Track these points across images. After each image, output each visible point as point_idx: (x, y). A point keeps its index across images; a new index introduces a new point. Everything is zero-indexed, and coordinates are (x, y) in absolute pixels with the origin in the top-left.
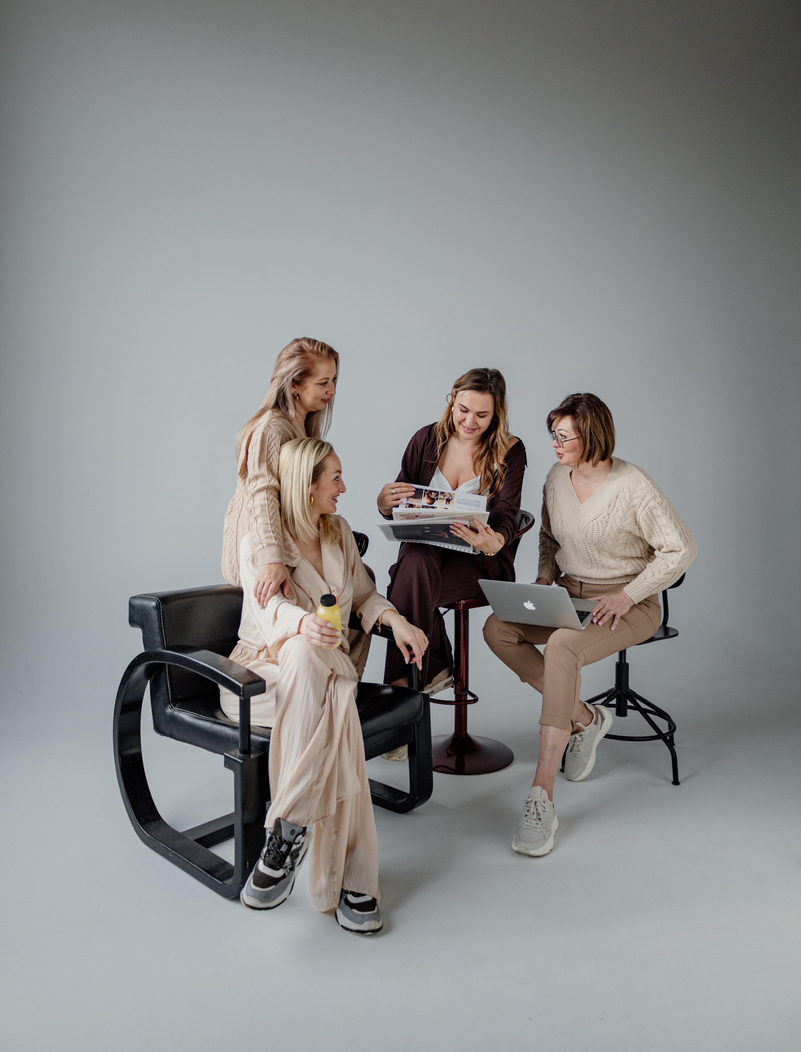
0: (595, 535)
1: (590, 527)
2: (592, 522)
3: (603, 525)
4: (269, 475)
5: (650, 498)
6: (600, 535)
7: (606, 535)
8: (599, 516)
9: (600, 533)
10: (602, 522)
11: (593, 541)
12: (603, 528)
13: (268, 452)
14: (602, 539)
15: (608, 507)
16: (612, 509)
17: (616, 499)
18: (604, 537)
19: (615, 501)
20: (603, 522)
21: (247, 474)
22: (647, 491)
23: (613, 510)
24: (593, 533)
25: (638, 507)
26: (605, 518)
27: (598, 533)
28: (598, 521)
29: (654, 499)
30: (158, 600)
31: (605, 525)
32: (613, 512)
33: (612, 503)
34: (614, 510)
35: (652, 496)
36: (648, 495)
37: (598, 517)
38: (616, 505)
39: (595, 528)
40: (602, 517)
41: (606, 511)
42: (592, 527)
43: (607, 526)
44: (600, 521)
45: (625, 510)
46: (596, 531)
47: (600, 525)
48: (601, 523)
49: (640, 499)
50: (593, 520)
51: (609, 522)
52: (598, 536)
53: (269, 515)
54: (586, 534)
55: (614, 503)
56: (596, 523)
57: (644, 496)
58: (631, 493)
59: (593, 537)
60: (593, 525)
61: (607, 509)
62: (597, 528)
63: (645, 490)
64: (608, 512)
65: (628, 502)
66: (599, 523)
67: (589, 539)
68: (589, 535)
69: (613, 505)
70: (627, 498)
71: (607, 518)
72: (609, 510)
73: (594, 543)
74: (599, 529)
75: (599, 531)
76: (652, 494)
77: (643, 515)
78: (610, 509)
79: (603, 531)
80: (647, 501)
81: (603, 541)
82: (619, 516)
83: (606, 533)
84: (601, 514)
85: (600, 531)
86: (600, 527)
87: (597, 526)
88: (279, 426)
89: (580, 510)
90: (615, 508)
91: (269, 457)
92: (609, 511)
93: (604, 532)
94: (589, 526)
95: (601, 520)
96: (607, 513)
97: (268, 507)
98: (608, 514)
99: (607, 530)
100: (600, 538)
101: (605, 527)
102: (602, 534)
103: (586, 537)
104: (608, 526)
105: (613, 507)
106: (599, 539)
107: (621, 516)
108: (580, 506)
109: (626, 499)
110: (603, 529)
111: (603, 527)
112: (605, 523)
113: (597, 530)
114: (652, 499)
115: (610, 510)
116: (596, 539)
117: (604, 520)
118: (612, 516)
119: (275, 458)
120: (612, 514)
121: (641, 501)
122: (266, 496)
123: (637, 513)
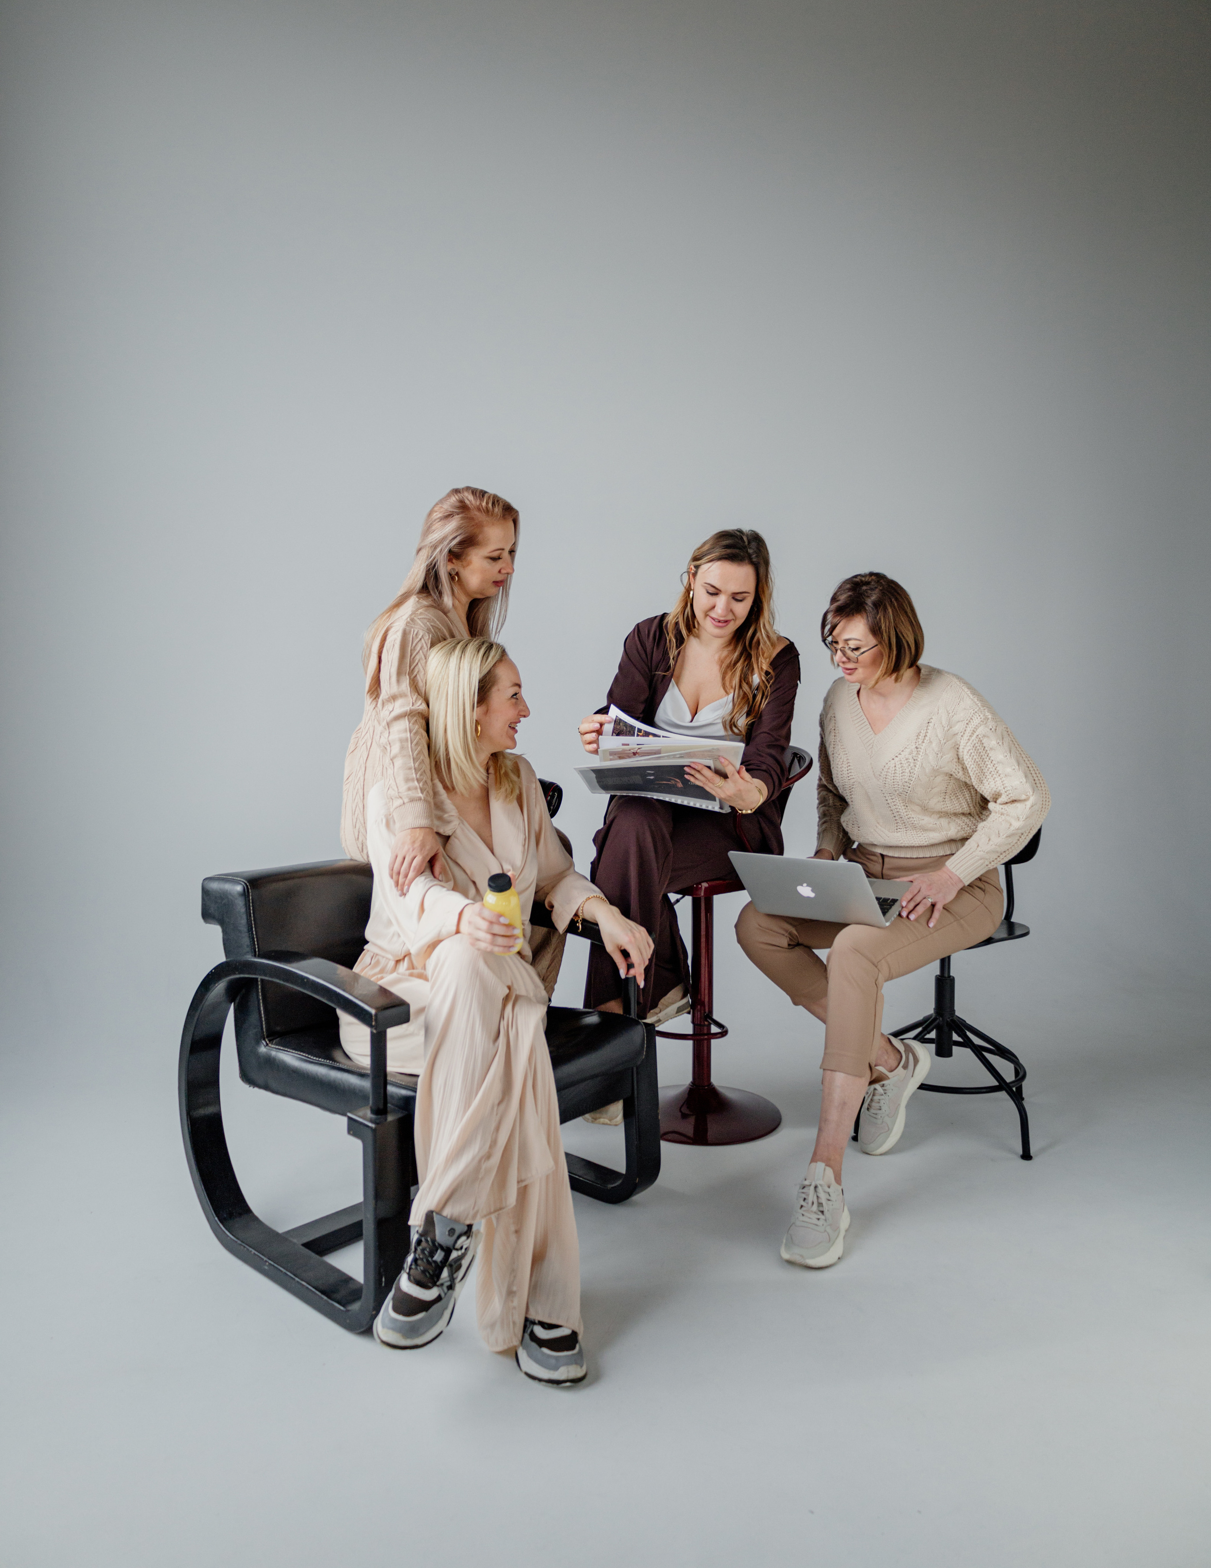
0: (898, 781)
1: (891, 768)
2: (893, 761)
3: (909, 765)
4: (413, 694)
5: (978, 722)
6: (907, 780)
7: (915, 779)
8: (903, 751)
9: (906, 777)
10: (908, 760)
11: (896, 789)
12: (910, 769)
13: (411, 659)
14: (909, 786)
15: (916, 737)
16: (922, 740)
17: (927, 725)
18: (912, 782)
19: (926, 728)
20: (910, 761)
21: (379, 692)
22: (973, 712)
23: (923, 742)
24: (895, 778)
25: (960, 736)
26: (912, 754)
27: (902, 776)
28: (902, 759)
29: (985, 722)
30: (246, 882)
31: (912, 765)
32: (924, 744)
33: (922, 731)
34: (925, 741)
35: (981, 718)
36: (976, 718)
37: (902, 753)
38: (928, 734)
39: (897, 769)
40: (907, 753)
41: (913, 743)
42: (894, 769)
43: (915, 766)
44: (904, 759)
45: (942, 740)
46: (899, 774)
47: (904, 765)
48: (906, 761)
49: (963, 724)
50: (894, 757)
51: (919, 760)
52: (903, 781)
53: (413, 755)
54: (885, 779)
55: (925, 731)
56: (899, 762)
57: (969, 719)
58: (950, 715)
59: (895, 784)
60: (894, 765)
61: (915, 741)
62: (901, 769)
63: (970, 711)
64: (917, 745)
65: (946, 729)
66: (903, 762)
67: (890, 786)
68: (889, 780)
69: (924, 735)
70: (944, 722)
71: (914, 754)
72: (917, 741)
73: (898, 792)
74: (904, 771)
75: (903, 774)
76: (981, 716)
77: (969, 748)
78: (919, 740)
79: (910, 773)
80: (974, 726)
81: (910, 789)
82: (933, 750)
83: (915, 776)
84: (906, 748)
85: (906, 774)
86: (905, 768)
87: (900, 766)
88: (429, 620)
89: (874, 745)
90: (927, 738)
91: (412, 667)
92: (917, 743)
93: (912, 774)
94: (888, 767)
95: (907, 756)
96: (914, 746)
97: (411, 743)
98: (917, 748)
99: (915, 772)
100: (905, 784)
101: (913, 767)
102: (908, 777)
103: (885, 784)
104: (917, 766)
105: (923, 738)
106: (904, 786)
107: (936, 751)
108: (873, 739)
109: (943, 724)
110: (910, 771)
111: (909, 767)
112: (913, 761)
113: (901, 772)
114: (982, 723)
115: (919, 742)
116: (899, 786)
117: (911, 756)
118: (922, 751)
119: (421, 669)
120: (923, 748)
121: (965, 727)
122: (408, 726)
123: (959, 746)
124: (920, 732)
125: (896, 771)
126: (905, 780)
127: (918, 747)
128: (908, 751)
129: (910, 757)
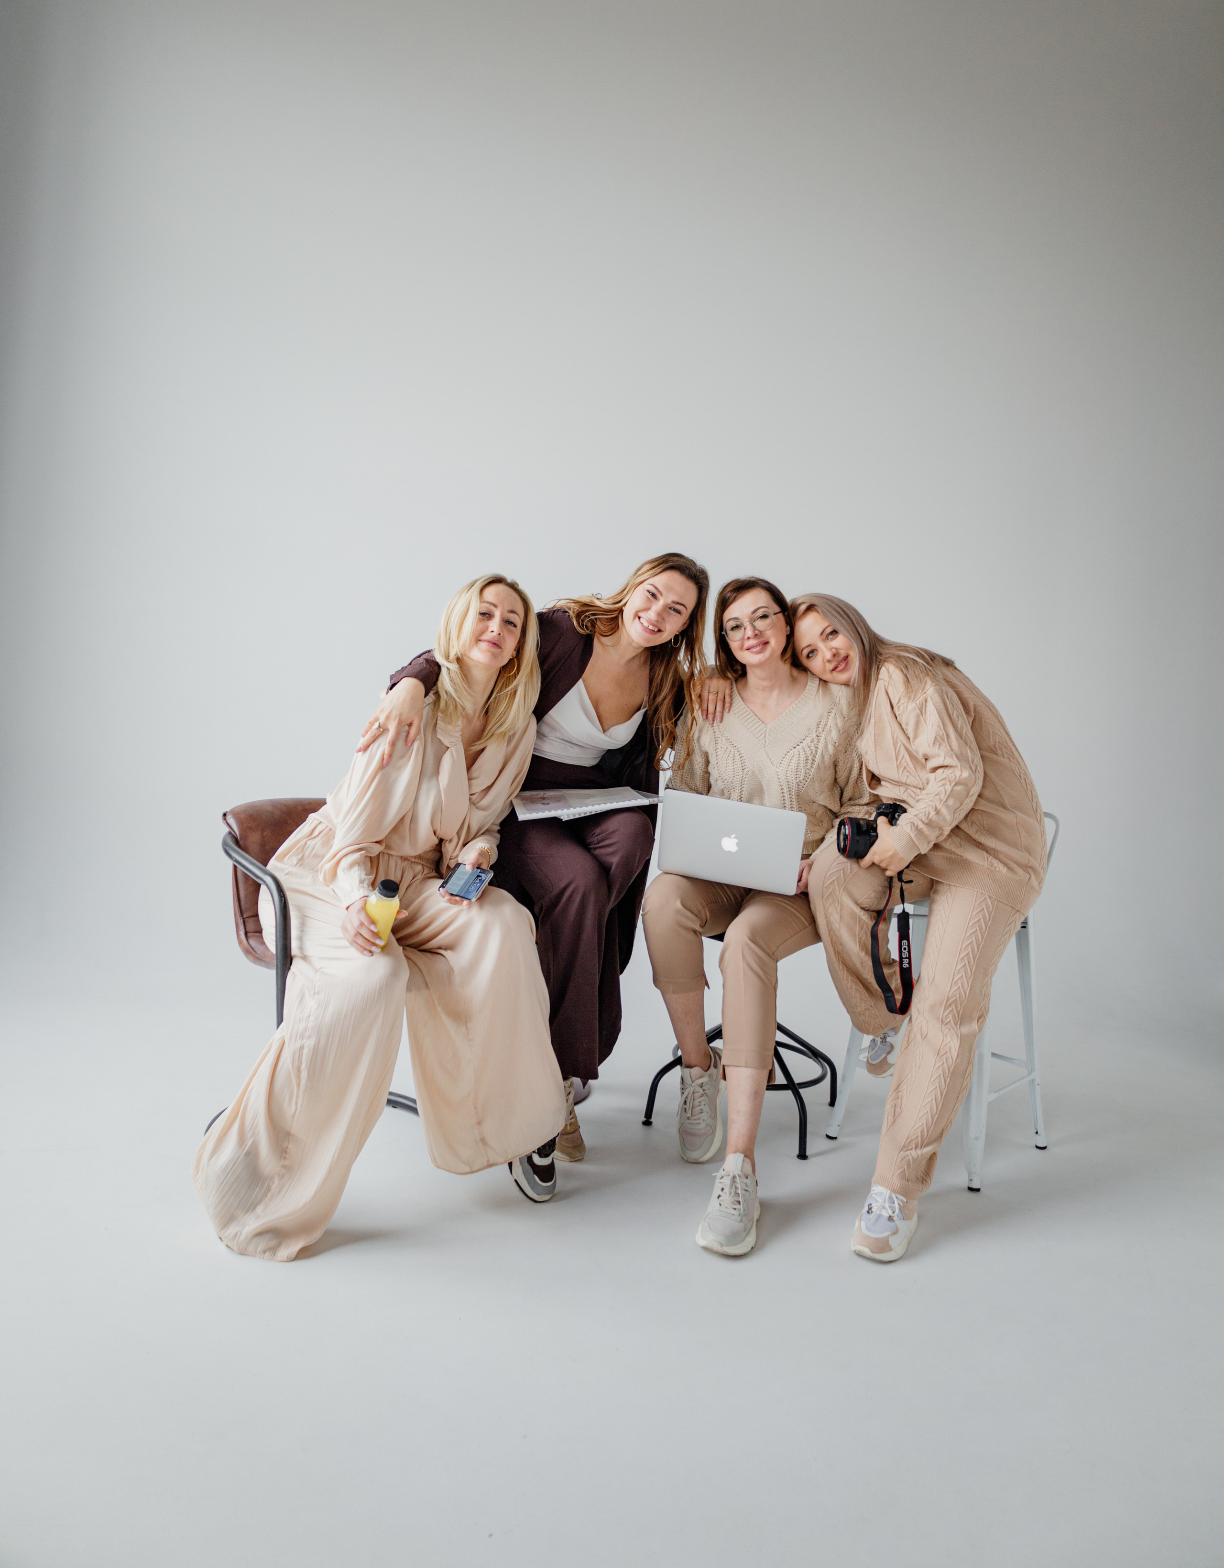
8: (804, 740)
12: (812, 756)
15: (817, 726)
16: (822, 729)
17: (827, 714)
20: (812, 748)
23: (823, 731)
24: (798, 765)
28: (805, 747)
31: (814, 752)
32: (824, 733)
33: (822, 719)
34: (825, 729)
37: (803, 741)
38: (828, 723)
40: (809, 741)
41: (813, 732)
43: (816, 754)
44: (807, 747)
47: (807, 752)
48: (809, 749)
51: (819, 747)
55: (825, 719)
56: (803, 750)
59: (798, 770)
60: (798, 753)
61: (815, 730)
62: (804, 756)
66: (806, 750)
69: (824, 723)
71: (816, 741)
72: (817, 730)
78: (820, 729)
82: (832, 739)
84: (807, 736)
87: (803, 753)
90: (827, 727)
92: (817, 732)
95: (809, 744)
96: (815, 735)
104: (818, 754)
105: (823, 726)
108: (764, 729)
110: (812, 759)
111: (812, 755)
115: (819, 730)
118: (822, 739)
120: (823, 736)
124: (821, 722)
125: (800, 758)
126: (808, 767)
127: (819, 735)
128: (809, 740)
129: (812, 745)
